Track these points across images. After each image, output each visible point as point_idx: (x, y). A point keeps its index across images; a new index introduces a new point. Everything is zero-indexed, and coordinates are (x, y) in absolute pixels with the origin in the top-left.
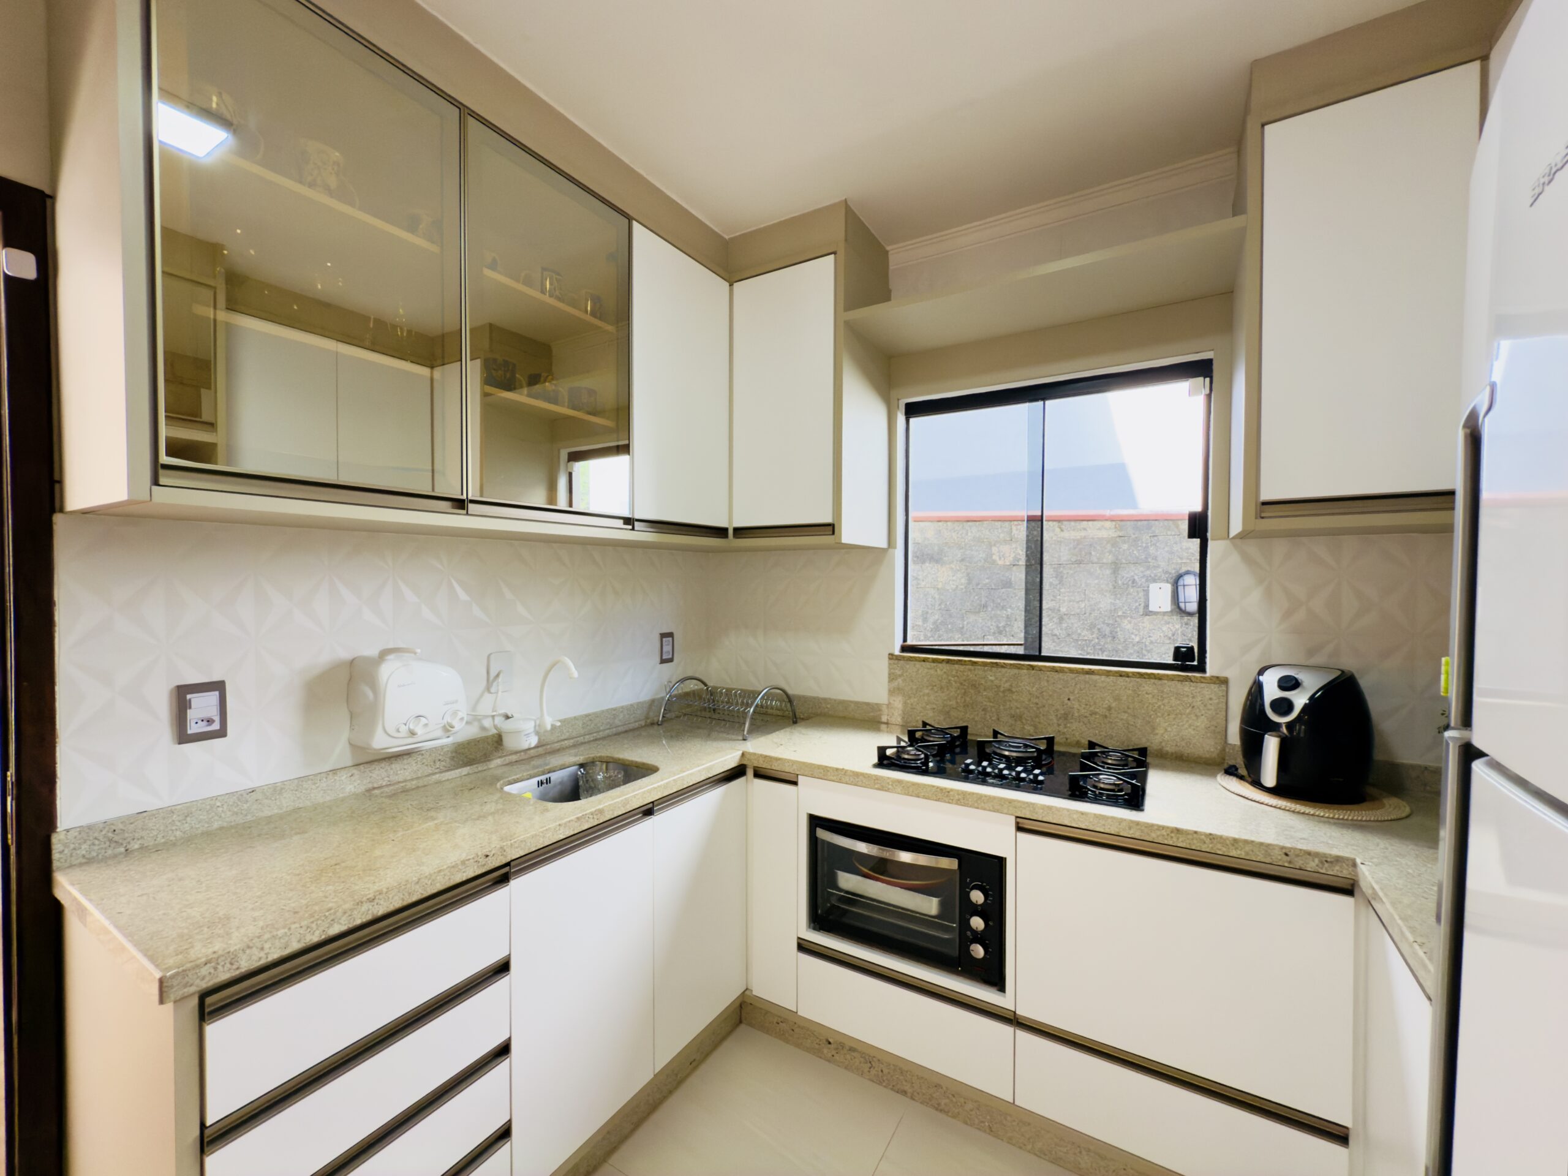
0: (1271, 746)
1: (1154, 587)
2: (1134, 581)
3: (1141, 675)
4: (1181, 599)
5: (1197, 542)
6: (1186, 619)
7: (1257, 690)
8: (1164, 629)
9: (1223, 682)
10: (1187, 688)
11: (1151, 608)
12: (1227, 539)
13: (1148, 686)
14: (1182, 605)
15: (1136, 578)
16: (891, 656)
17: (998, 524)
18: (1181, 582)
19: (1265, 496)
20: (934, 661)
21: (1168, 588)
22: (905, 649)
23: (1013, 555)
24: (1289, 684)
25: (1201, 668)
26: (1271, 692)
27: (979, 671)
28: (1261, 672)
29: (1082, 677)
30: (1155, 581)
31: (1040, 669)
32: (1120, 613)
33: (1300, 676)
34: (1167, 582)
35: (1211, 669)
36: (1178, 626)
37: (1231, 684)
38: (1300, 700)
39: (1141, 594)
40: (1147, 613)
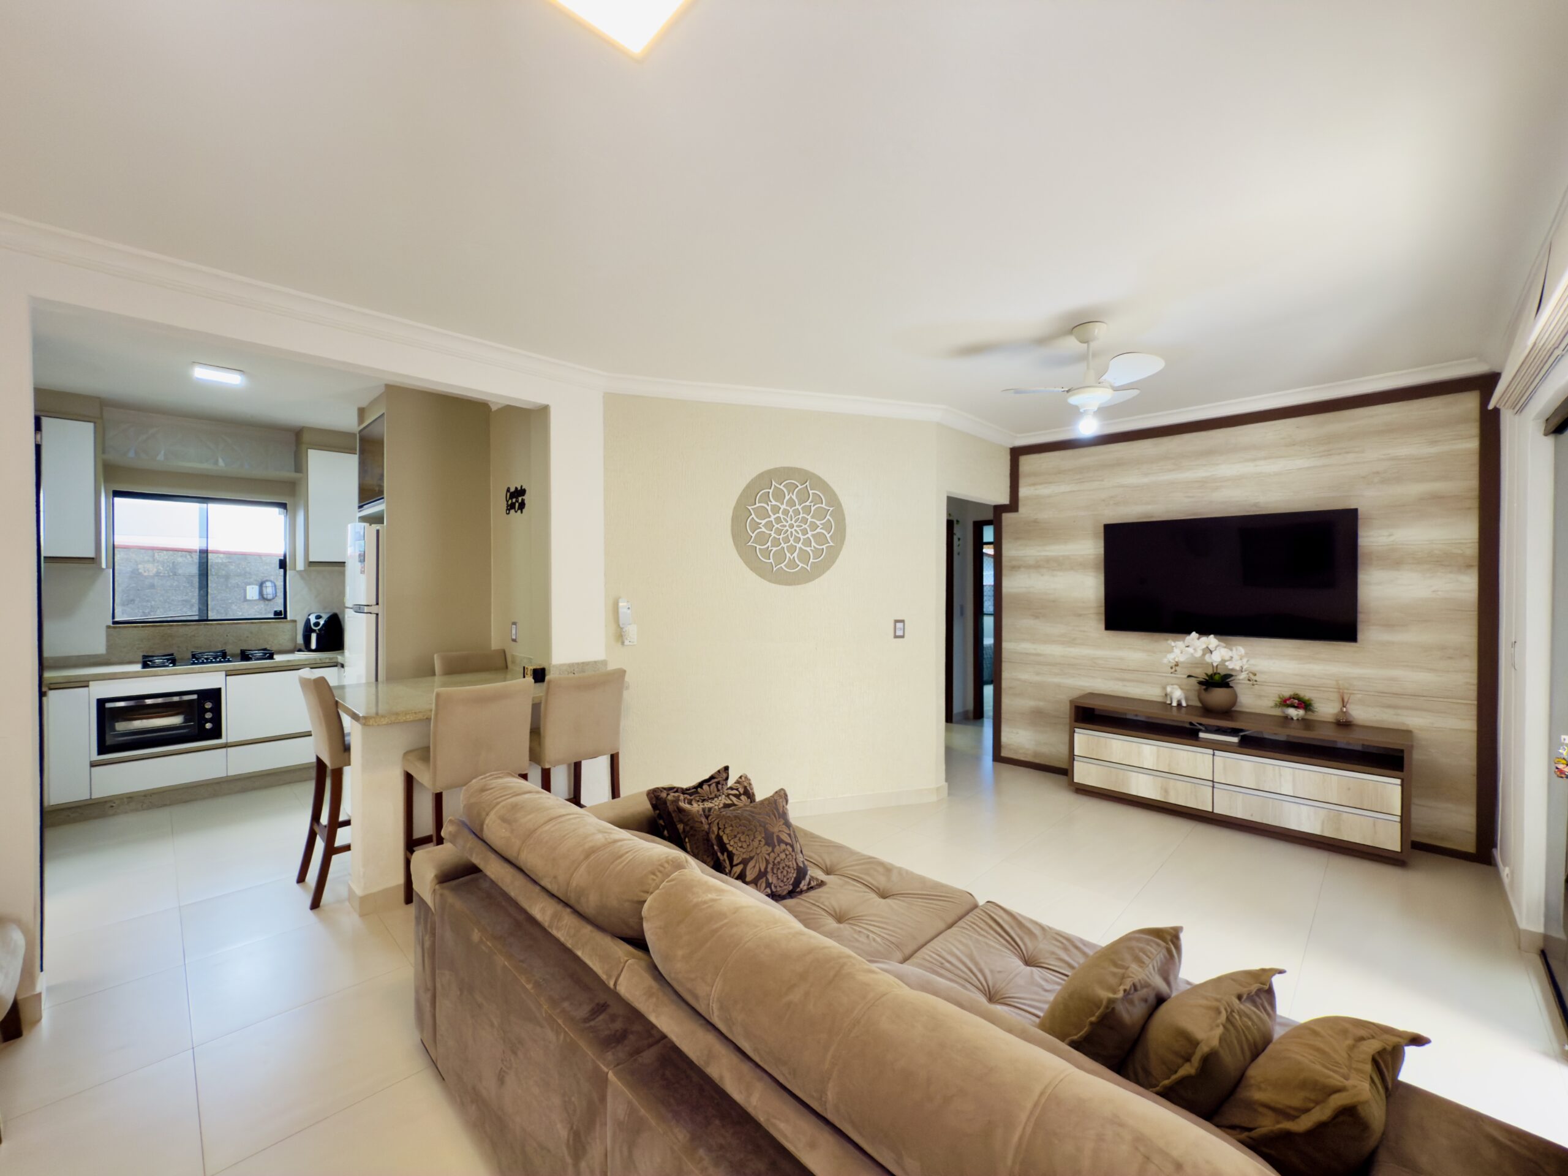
0: (314, 637)
1: (248, 588)
2: (238, 585)
3: (262, 622)
4: (265, 593)
5: (282, 570)
6: (267, 602)
7: (308, 621)
8: (256, 608)
9: (294, 621)
10: (281, 625)
11: (248, 598)
12: (293, 570)
13: (264, 627)
14: (265, 596)
15: (239, 583)
16: (108, 627)
17: (143, 551)
18: (264, 585)
19: (311, 559)
20: (142, 627)
21: (256, 588)
22: (114, 623)
23: (155, 570)
24: (319, 617)
25: (285, 617)
26: (313, 620)
27: (175, 629)
28: (309, 615)
29: (234, 625)
30: (250, 584)
31: (211, 624)
32: (230, 601)
33: (322, 615)
34: (257, 585)
35: (289, 617)
36: (262, 606)
37: (298, 621)
38: (322, 622)
39: (242, 591)
40: (245, 600)
